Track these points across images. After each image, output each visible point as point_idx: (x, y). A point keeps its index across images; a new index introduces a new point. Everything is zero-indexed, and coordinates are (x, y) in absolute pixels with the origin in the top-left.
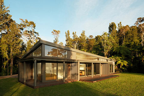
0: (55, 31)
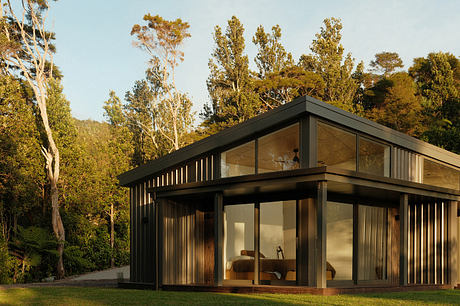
0: (154, 22)
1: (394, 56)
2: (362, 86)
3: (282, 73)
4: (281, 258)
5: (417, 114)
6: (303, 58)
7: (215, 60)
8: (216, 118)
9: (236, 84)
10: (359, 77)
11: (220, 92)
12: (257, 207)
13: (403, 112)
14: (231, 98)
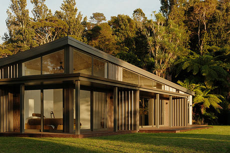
1: (102, 15)
2: (86, 29)
3: (46, 20)
4: (53, 117)
5: (114, 44)
6: (57, 12)
7: (10, 10)
8: (11, 41)
9: (22, 23)
10: (85, 24)
11: (13, 27)
12: (42, 92)
13: (107, 43)
14: (19, 31)
